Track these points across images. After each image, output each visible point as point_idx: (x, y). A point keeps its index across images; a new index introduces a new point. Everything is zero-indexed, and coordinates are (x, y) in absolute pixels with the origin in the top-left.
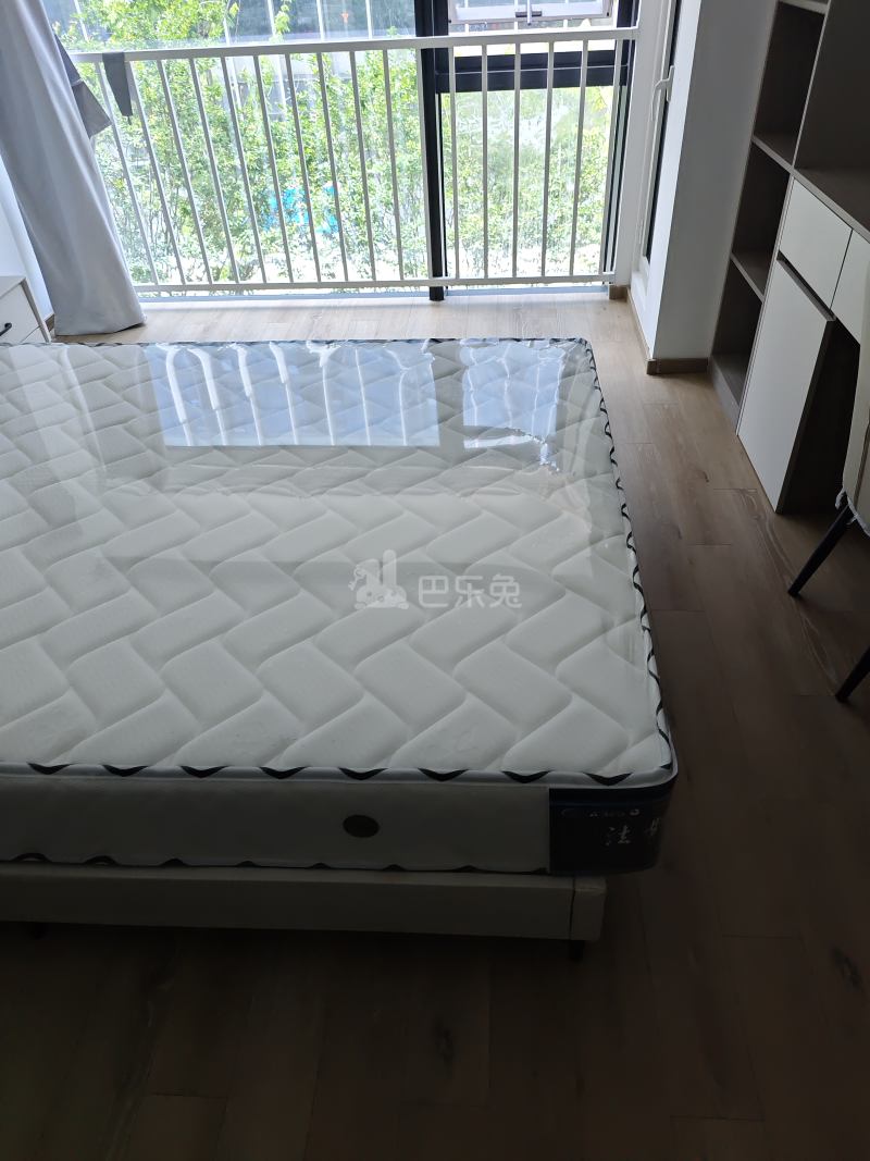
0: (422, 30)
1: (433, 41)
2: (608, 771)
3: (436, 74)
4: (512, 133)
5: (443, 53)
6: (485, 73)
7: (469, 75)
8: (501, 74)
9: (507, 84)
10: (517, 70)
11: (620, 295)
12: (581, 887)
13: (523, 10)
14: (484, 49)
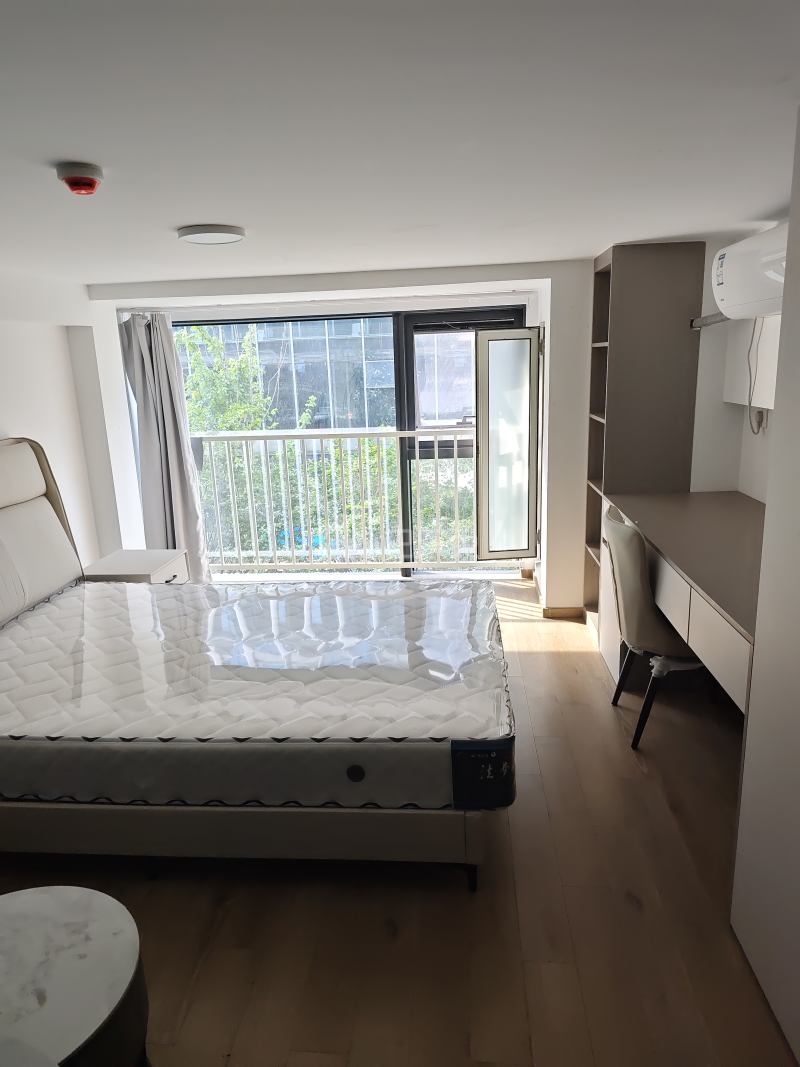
0: (401, 427)
1: (407, 434)
2: (479, 737)
3: (407, 450)
4: (453, 481)
5: (412, 440)
6: (436, 449)
7: (427, 450)
8: (446, 449)
9: (450, 455)
10: (456, 448)
11: (528, 575)
12: (470, 814)
13: (461, 421)
14: (436, 438)
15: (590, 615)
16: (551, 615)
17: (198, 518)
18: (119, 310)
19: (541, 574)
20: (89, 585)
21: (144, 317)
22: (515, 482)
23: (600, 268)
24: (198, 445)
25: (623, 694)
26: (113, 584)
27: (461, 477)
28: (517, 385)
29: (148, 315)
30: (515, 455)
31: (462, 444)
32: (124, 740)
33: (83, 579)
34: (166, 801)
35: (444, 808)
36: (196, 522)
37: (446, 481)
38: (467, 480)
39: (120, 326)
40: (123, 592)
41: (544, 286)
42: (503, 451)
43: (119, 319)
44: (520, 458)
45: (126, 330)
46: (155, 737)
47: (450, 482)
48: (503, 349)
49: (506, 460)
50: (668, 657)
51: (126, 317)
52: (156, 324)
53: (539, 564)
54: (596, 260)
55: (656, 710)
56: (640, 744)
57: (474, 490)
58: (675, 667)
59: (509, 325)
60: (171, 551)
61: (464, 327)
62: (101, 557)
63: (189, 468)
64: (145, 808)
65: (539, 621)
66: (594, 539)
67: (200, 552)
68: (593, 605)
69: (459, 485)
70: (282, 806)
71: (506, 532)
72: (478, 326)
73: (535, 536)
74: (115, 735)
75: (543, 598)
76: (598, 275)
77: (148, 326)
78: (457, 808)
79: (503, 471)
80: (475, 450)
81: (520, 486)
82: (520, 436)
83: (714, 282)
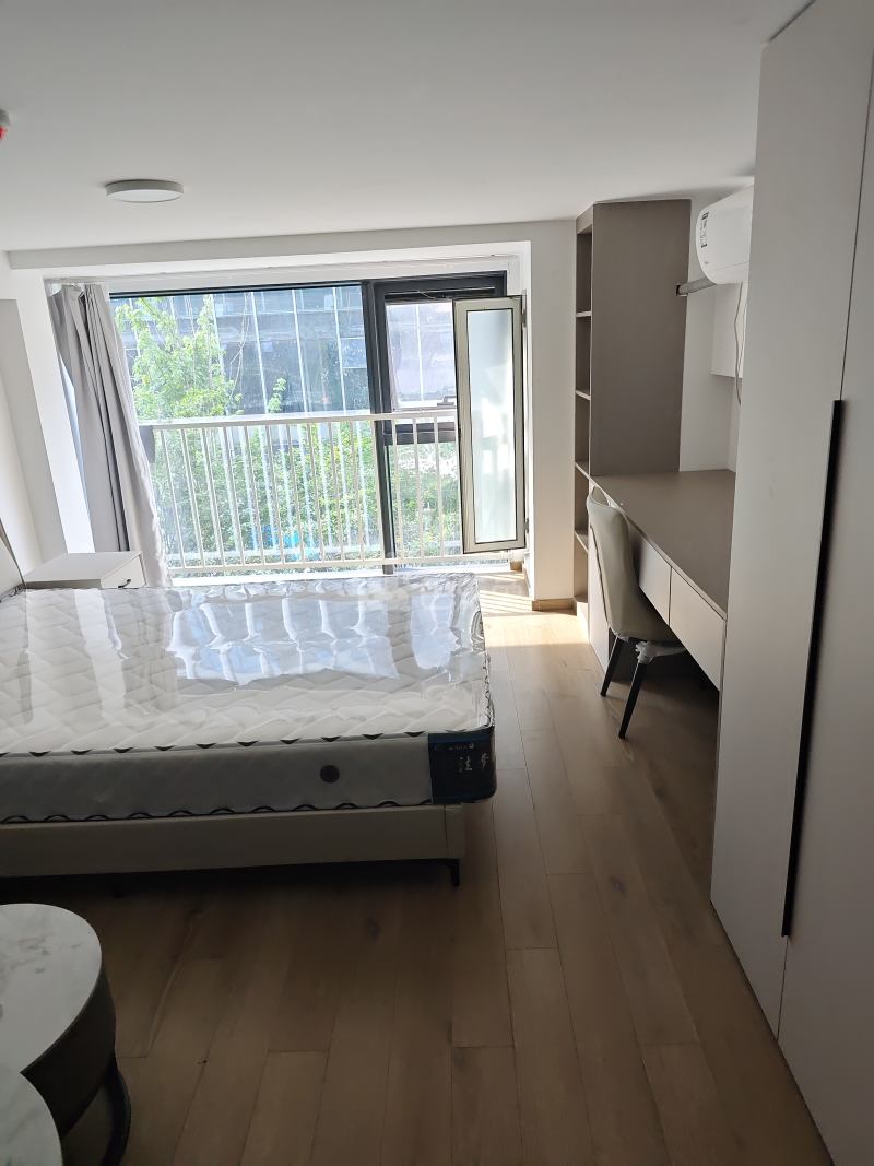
0: (375, 409)
1: (382, 417)
2: (455, 730)
3: (383, 434)
4: (435, 468)
5: (388, 423)
6: (415, 433)
7: (405, 435)
8: (426, 434)
9: (430, 440)
10: (436, 433)
11: (518, 567)
12: (449, 808)
13: (441, 401)
14: (414, 421)
15: (580, 606)
16: (541, 607)
17: (153, 516)
18: (47, 281)
19: (529, 565)
20: (30, 593)
21: (77, 289)
22: (501, 469)
23: (580, 230)
24: (148, 434)
25: (612, 684)
26: (58, 591)
27: (443, 463)
28: (500, 360)
29: (81, 286)
30: (500, 438)
31: (444, 428)
32: (76, 753)
33: (23, 586)
34: (127, 815)
35: (422, 804)
36: (151, 521)
37: (427, 468)
38: (449, 466)
39: (49, 299)
40: (72, 599)
41: (523, 248)
42: (487, 434)
43: (47, 291)
44: (505, 441)
45: (56, 303)
46: (111, 748)
47: (431, 470)
48: (483, 320)
49: (490, 444)
50: (654, 642)
51: (56, 288)
52: (92, 296)
53: (527, 555)
54: (578, 220)
55: (643, 697)
56: (627, 734)
57: (457, 478)
58: (661, 652)
59: (490, 294)
60: (124, 553)
61: (440, 296)
62: (44, 561)
63: (139, 459)
64: (104, 823)
65: (527, 614)
66: (582, 526)
67: (158, 555)
68: (582, 595)
69: (442, 473)
70: (253, 812)
71: (493, 523)
72: (455, 296)
73: (522, 525)
74: (65, 748)
75: (532, 590)
76: (580, 236)
77: (83, 299)
78: (435, 803)
79: (487, 454)
80: (457, 434)
81: (506, 472)
82: (505, 418)
83: (698, 244)
